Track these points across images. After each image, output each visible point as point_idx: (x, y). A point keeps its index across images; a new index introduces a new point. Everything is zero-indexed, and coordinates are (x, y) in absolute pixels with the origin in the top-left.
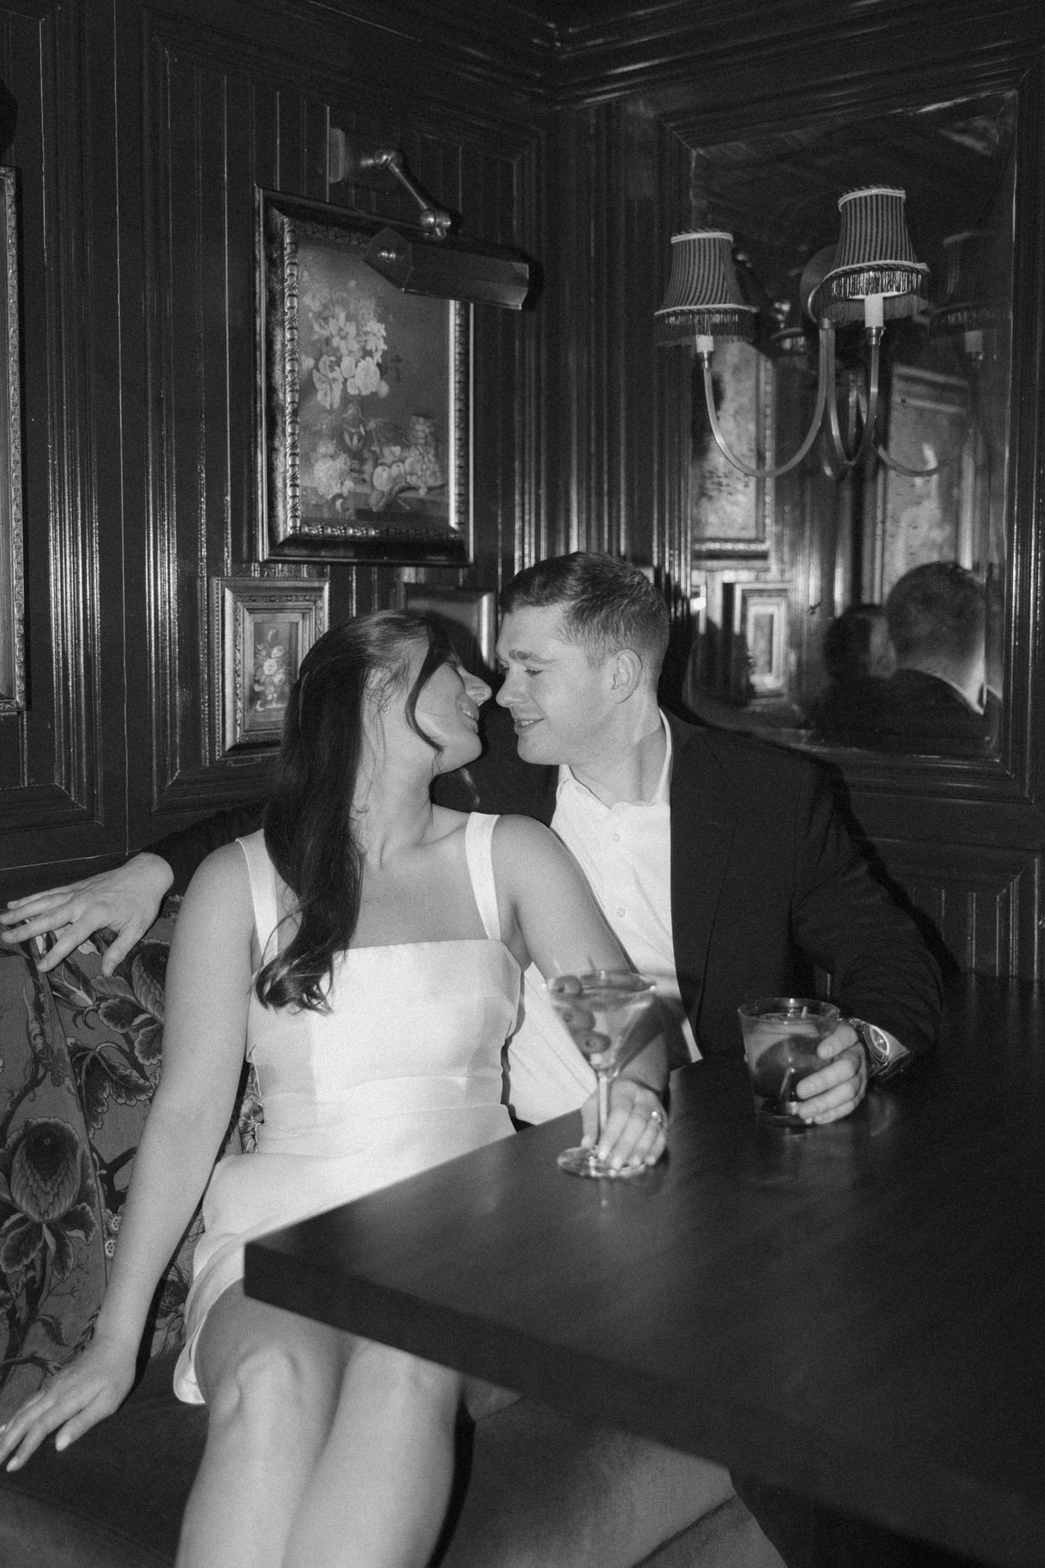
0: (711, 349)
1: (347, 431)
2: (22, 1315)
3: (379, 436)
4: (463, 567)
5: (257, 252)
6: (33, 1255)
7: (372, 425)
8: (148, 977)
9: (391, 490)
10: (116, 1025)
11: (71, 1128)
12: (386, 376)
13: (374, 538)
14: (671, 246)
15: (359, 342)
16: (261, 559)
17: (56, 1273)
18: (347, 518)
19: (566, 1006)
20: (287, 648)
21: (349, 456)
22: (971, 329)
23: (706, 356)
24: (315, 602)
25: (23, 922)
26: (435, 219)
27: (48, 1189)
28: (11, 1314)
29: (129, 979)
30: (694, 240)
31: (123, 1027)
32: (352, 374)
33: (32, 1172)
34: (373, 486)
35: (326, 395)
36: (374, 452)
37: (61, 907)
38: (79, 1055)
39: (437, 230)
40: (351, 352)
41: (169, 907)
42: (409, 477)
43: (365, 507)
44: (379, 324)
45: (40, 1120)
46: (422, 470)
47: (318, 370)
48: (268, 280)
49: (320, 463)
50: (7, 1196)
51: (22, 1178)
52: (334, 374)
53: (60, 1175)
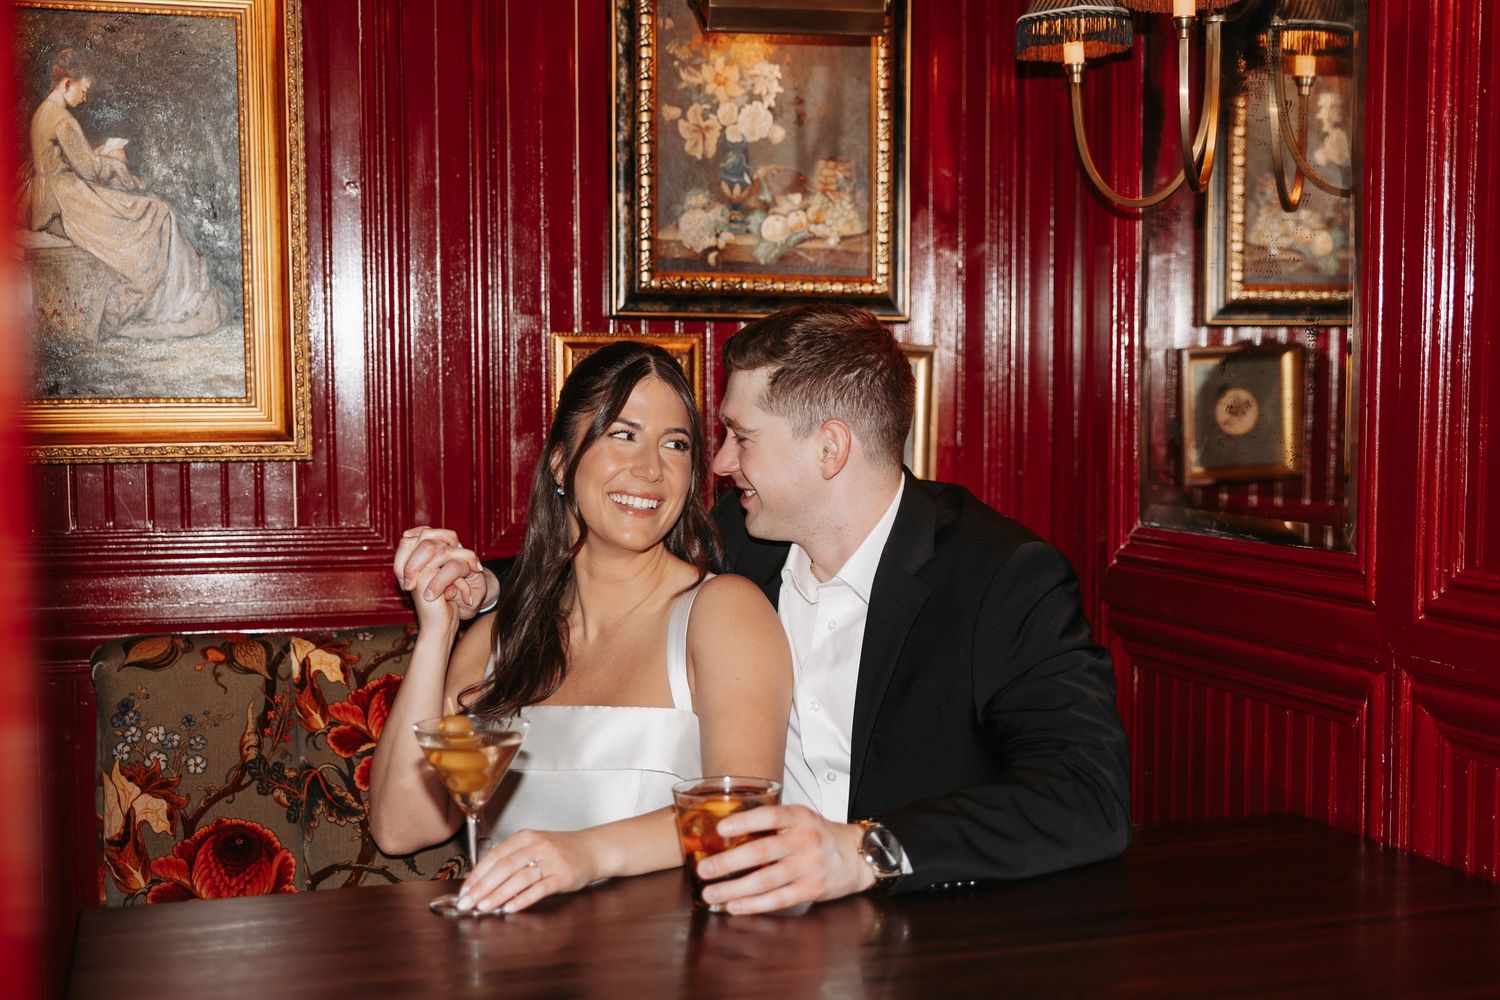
1: (725, 180)
3: (770, 183)
4: (899, 322)
7: (760, 172)
9: (787, 240)
10: (341, 750)
11: (275, 836)
12: (779, 120)
15: (744, 87)
21: (728, 207)
23: (1075, 67)
27: (232, 884)
29: (366, 709)
31: (347, 752)
32: (733, 121)
33: (216, 866)
34: (761, 238)
35: (696, 144)
36: (763, 202)
38: (305, 772)
40: (731, 98)
42: (812, 227)
43: (749, 260)
44: (772, 66)
45: (234, 821)
46: (833, 219)
47: (686, 119)
49: (687, 215)
50: (187, 882)
51: (205, 868)
52: (708, 123)
53: (249, 874)
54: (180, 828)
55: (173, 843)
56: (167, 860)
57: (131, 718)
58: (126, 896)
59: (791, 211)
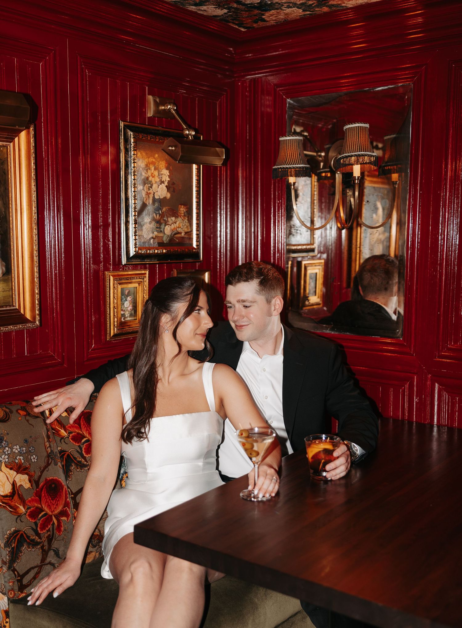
0: (295, 181)
1: (155, 212)
2: (46, 548)
3: (167, 214)
4: (198, 262)
5: (121, 146)
6: (49, 527)
7: (164, 209)
8: (86, 424)
9: (171, 234)
10: (76, 443)
11: (61, 480)
12: (169, 190)
13: (165, 253)
14: (279, 141)
15: (159, 178)
16: (123, 264)
17: (57, 533)
18: (155, 246)
19: (244, 441)
20: (133, 297)
21: (156, 223)
22: (394, 173)
23: (292, 184)
24: (143, 279)
25: (40, 405)
26: (189, 132)
27: (54, 503)
28: (42, 548)
29: (80, 425)
30: (288, 140)
31: (78, 443)
32: (156, 191)
33: (48, 497)
34: (165, 233)
35: (147, 199)
36: (165, 220)
37: (54, 399)
38: (62, 454)
39: (190, 136)
40: (156, 182)
41: (93, 398)
42: (178, 229)
43: (162, 242)
44: (167, 171)
45: (50, 478)
46: (183, 226)
47: (144, 190)
48: (125, 157)
49: (145, 226)
50: (40, 506)
51: (45, 499)
52: (150, 191)
53: (58, 498)
54: (34, 485)
55: (33, 491)
56: (32, 499)
57: (5, 444)
58: (16, 517)
59: (172, 223)
